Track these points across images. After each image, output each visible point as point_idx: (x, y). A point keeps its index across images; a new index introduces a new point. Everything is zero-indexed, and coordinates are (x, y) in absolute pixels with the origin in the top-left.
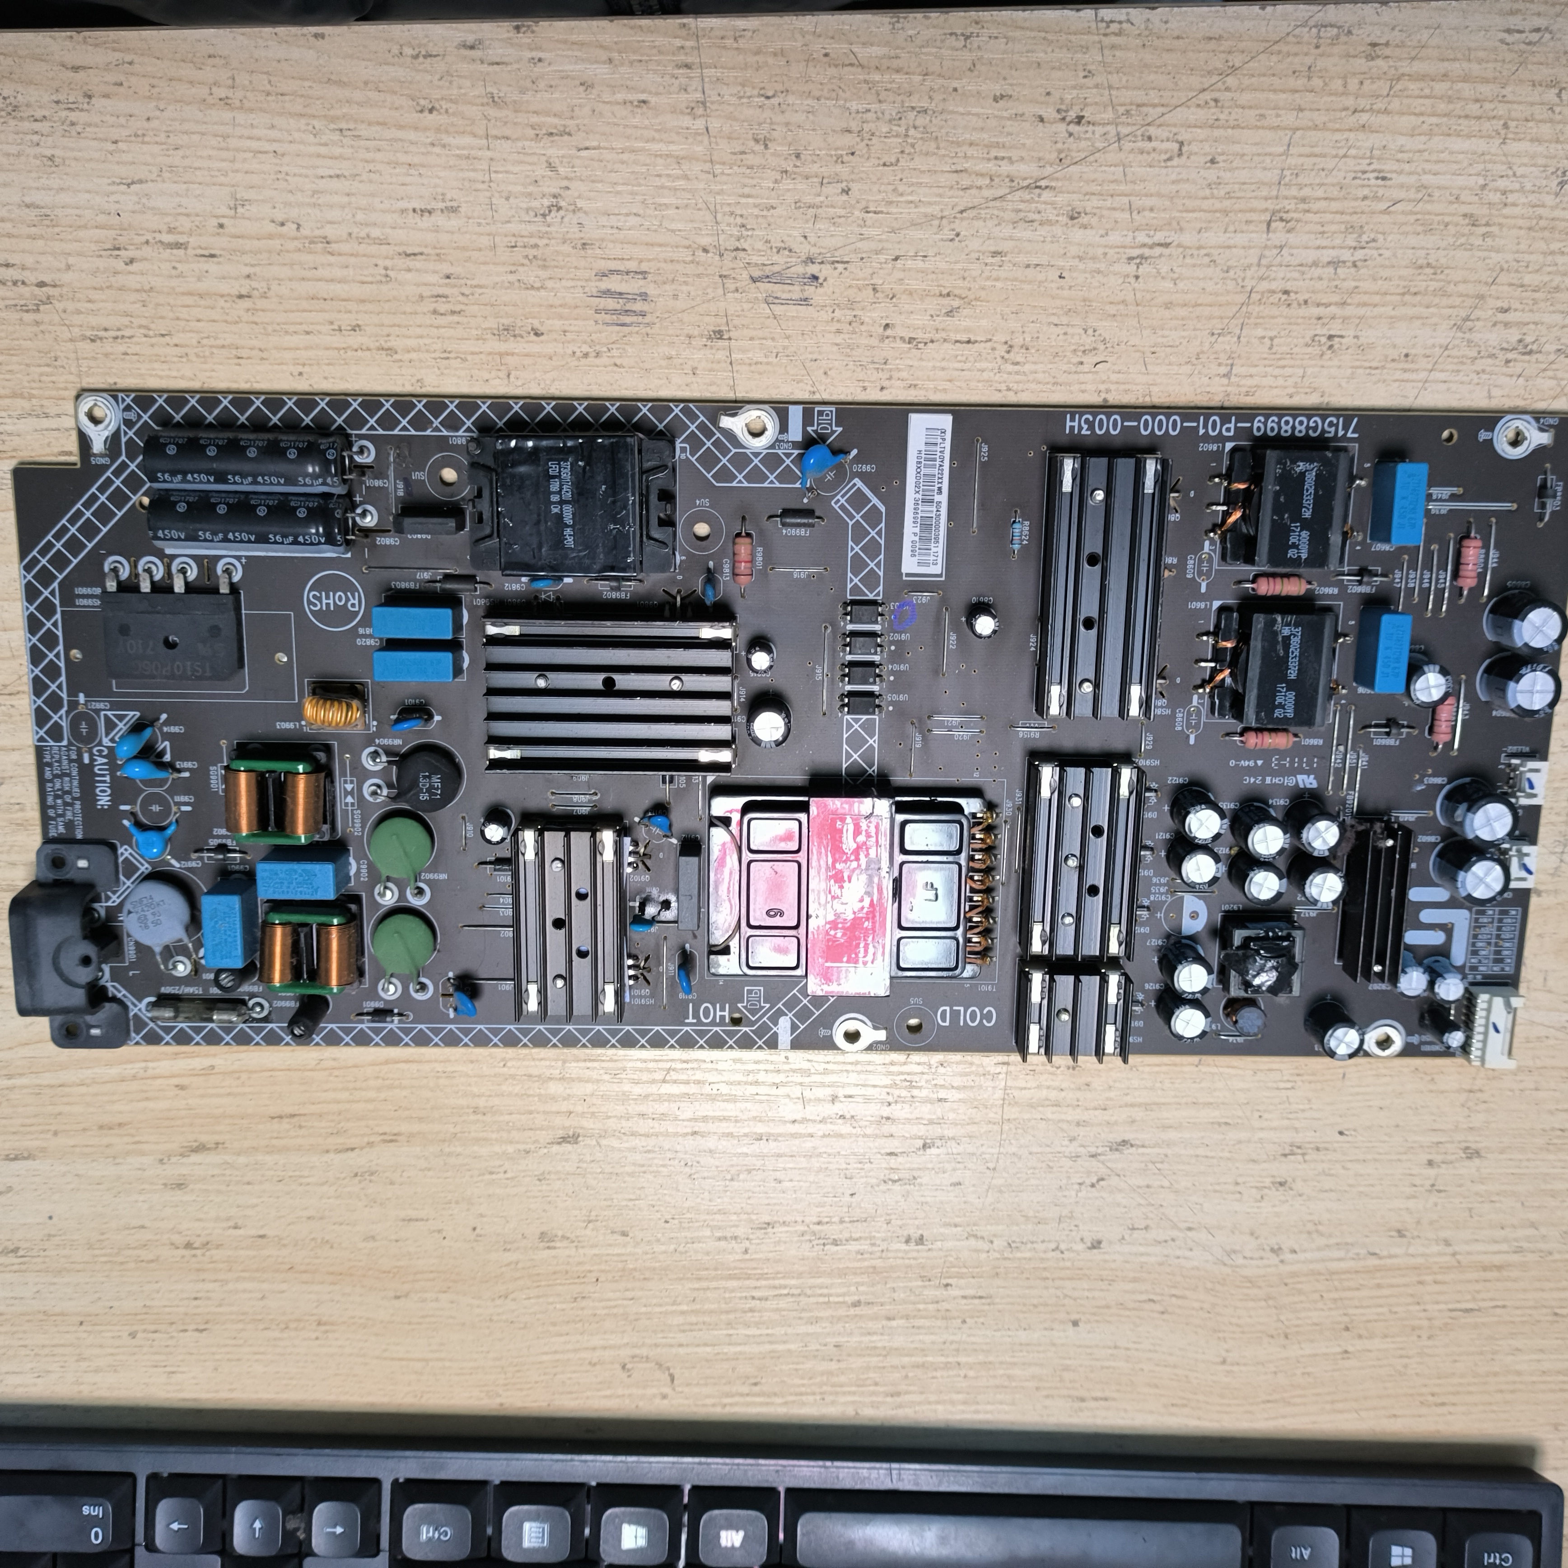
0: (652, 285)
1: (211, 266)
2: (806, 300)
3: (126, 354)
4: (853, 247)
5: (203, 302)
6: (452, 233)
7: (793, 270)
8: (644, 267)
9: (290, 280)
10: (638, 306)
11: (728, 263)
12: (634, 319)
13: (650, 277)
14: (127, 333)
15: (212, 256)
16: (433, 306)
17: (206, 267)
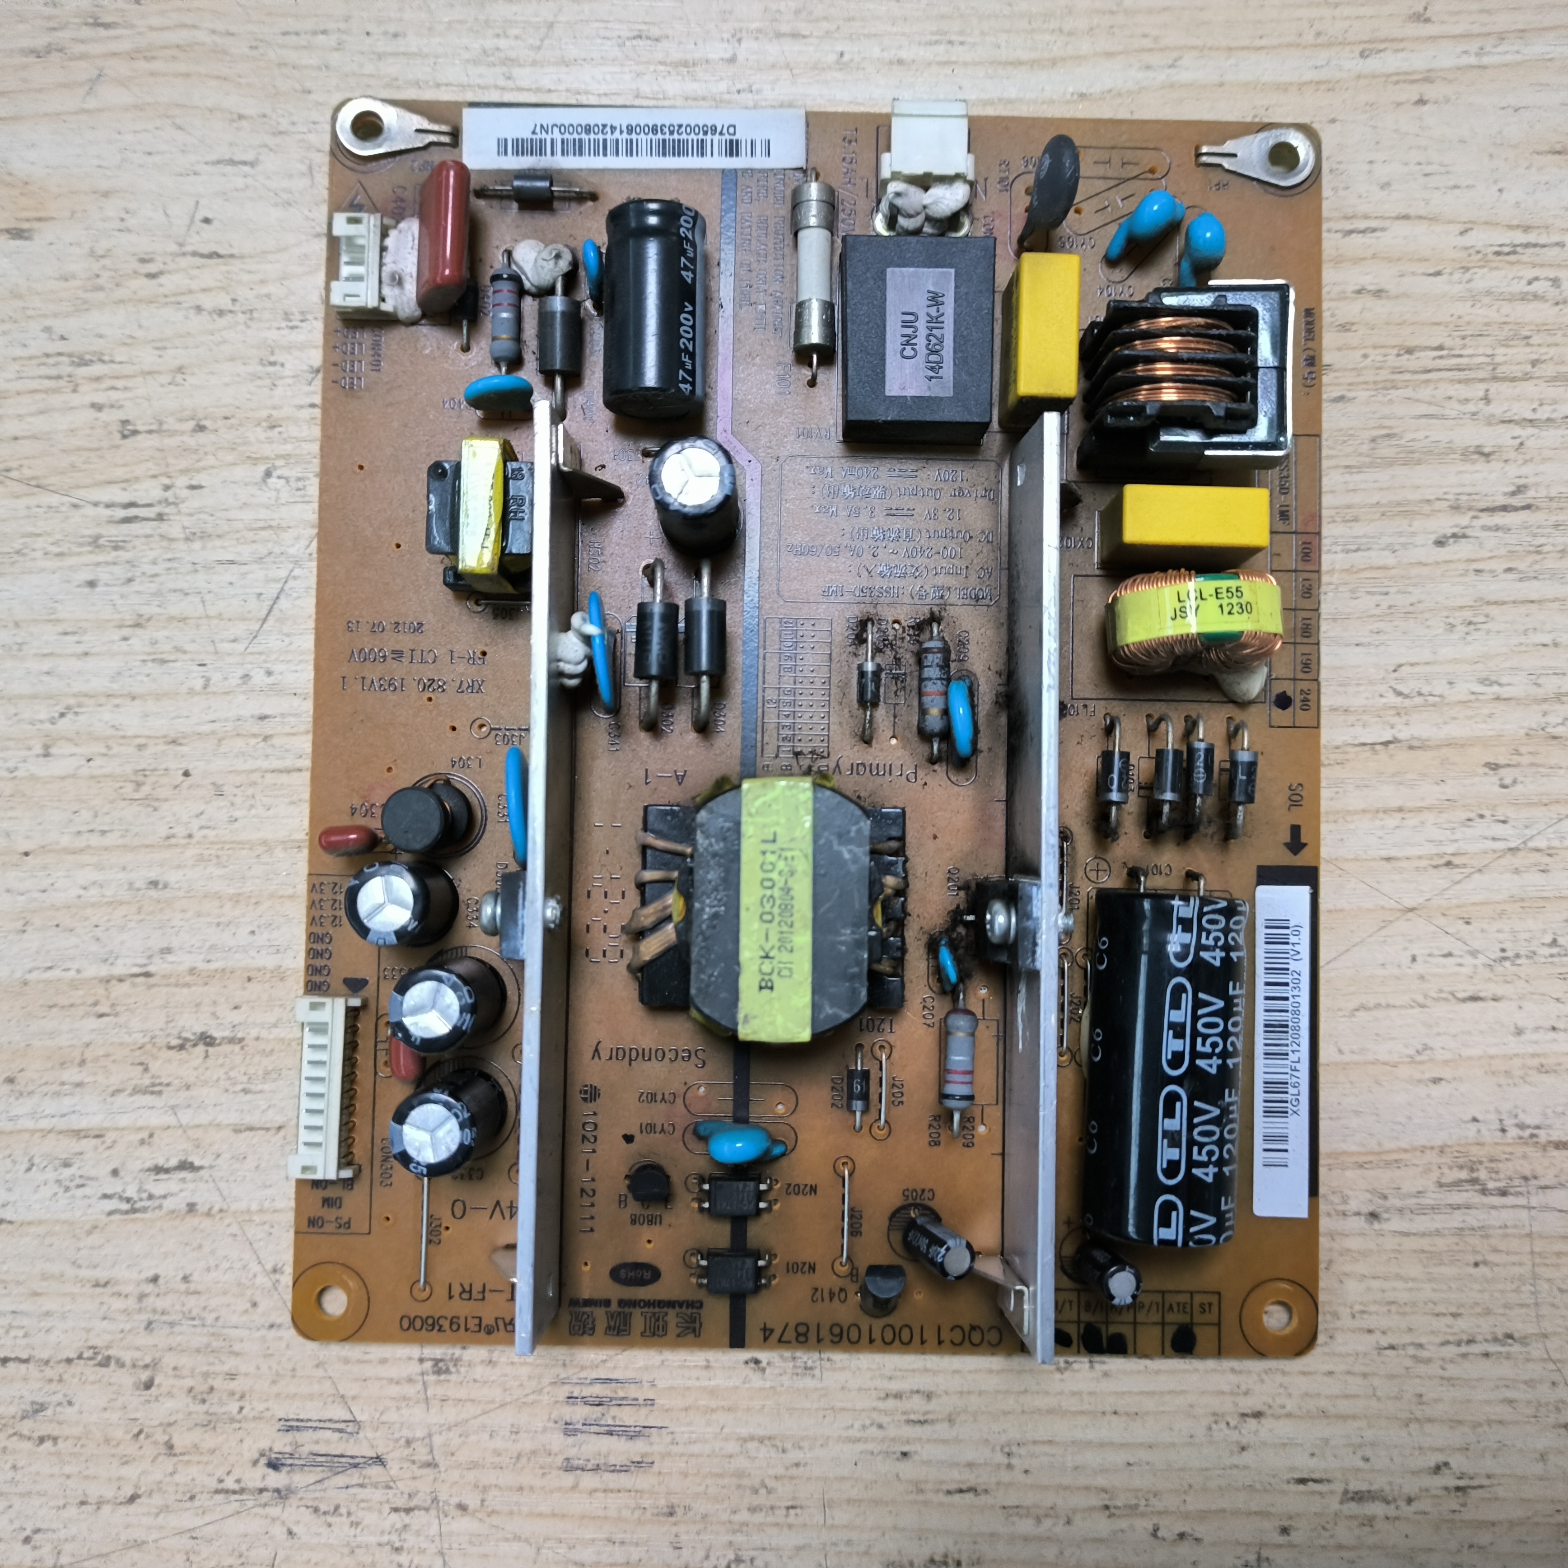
0: (555, 1448)
1: (1305, 1464)
2: (289, 1429)
3: (1455, 1315)
4: (207, 1518)
5: (1323, 1403)
6: (895, 1528)
7: (312, 1478)
8: (568, 1479)
9: (1173, 1445)
10: (579, 1413)
11: (424, 1487)
12: (587, 1391)
13: (559, 1460)
14: (1451, 1351)
15: (1302, 1481)
16: (933, 1405)
17: (1313, 1463)
